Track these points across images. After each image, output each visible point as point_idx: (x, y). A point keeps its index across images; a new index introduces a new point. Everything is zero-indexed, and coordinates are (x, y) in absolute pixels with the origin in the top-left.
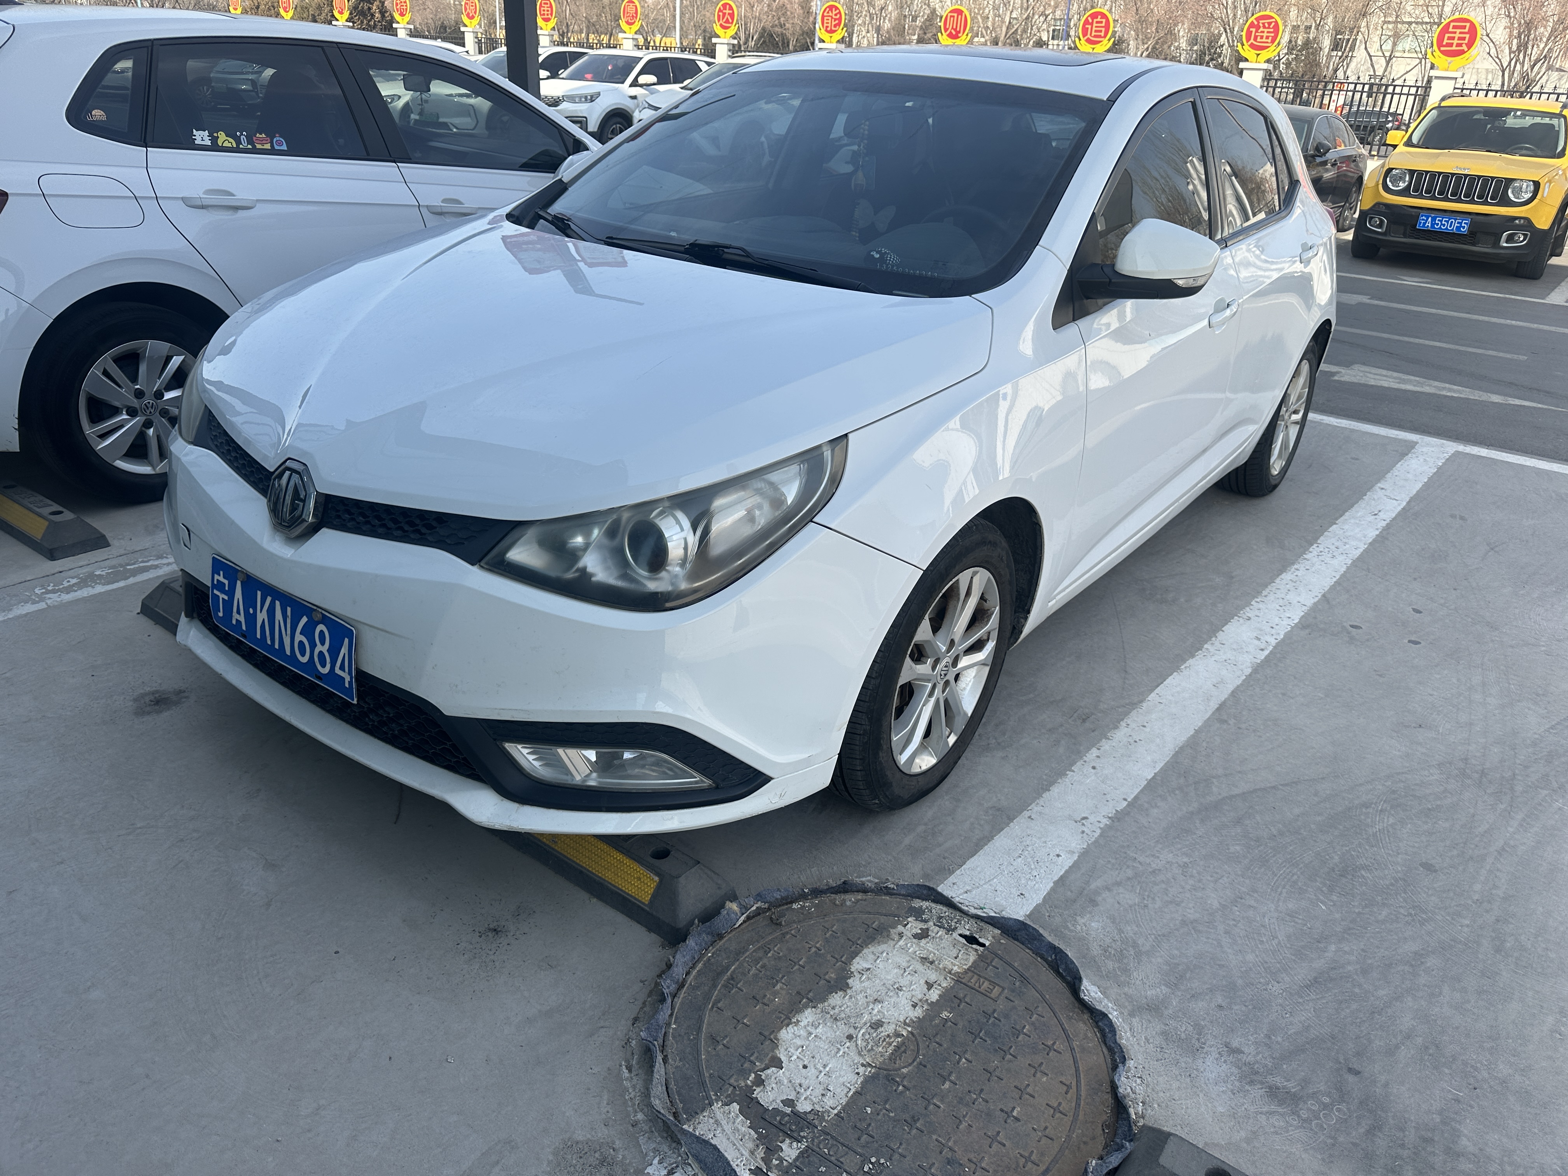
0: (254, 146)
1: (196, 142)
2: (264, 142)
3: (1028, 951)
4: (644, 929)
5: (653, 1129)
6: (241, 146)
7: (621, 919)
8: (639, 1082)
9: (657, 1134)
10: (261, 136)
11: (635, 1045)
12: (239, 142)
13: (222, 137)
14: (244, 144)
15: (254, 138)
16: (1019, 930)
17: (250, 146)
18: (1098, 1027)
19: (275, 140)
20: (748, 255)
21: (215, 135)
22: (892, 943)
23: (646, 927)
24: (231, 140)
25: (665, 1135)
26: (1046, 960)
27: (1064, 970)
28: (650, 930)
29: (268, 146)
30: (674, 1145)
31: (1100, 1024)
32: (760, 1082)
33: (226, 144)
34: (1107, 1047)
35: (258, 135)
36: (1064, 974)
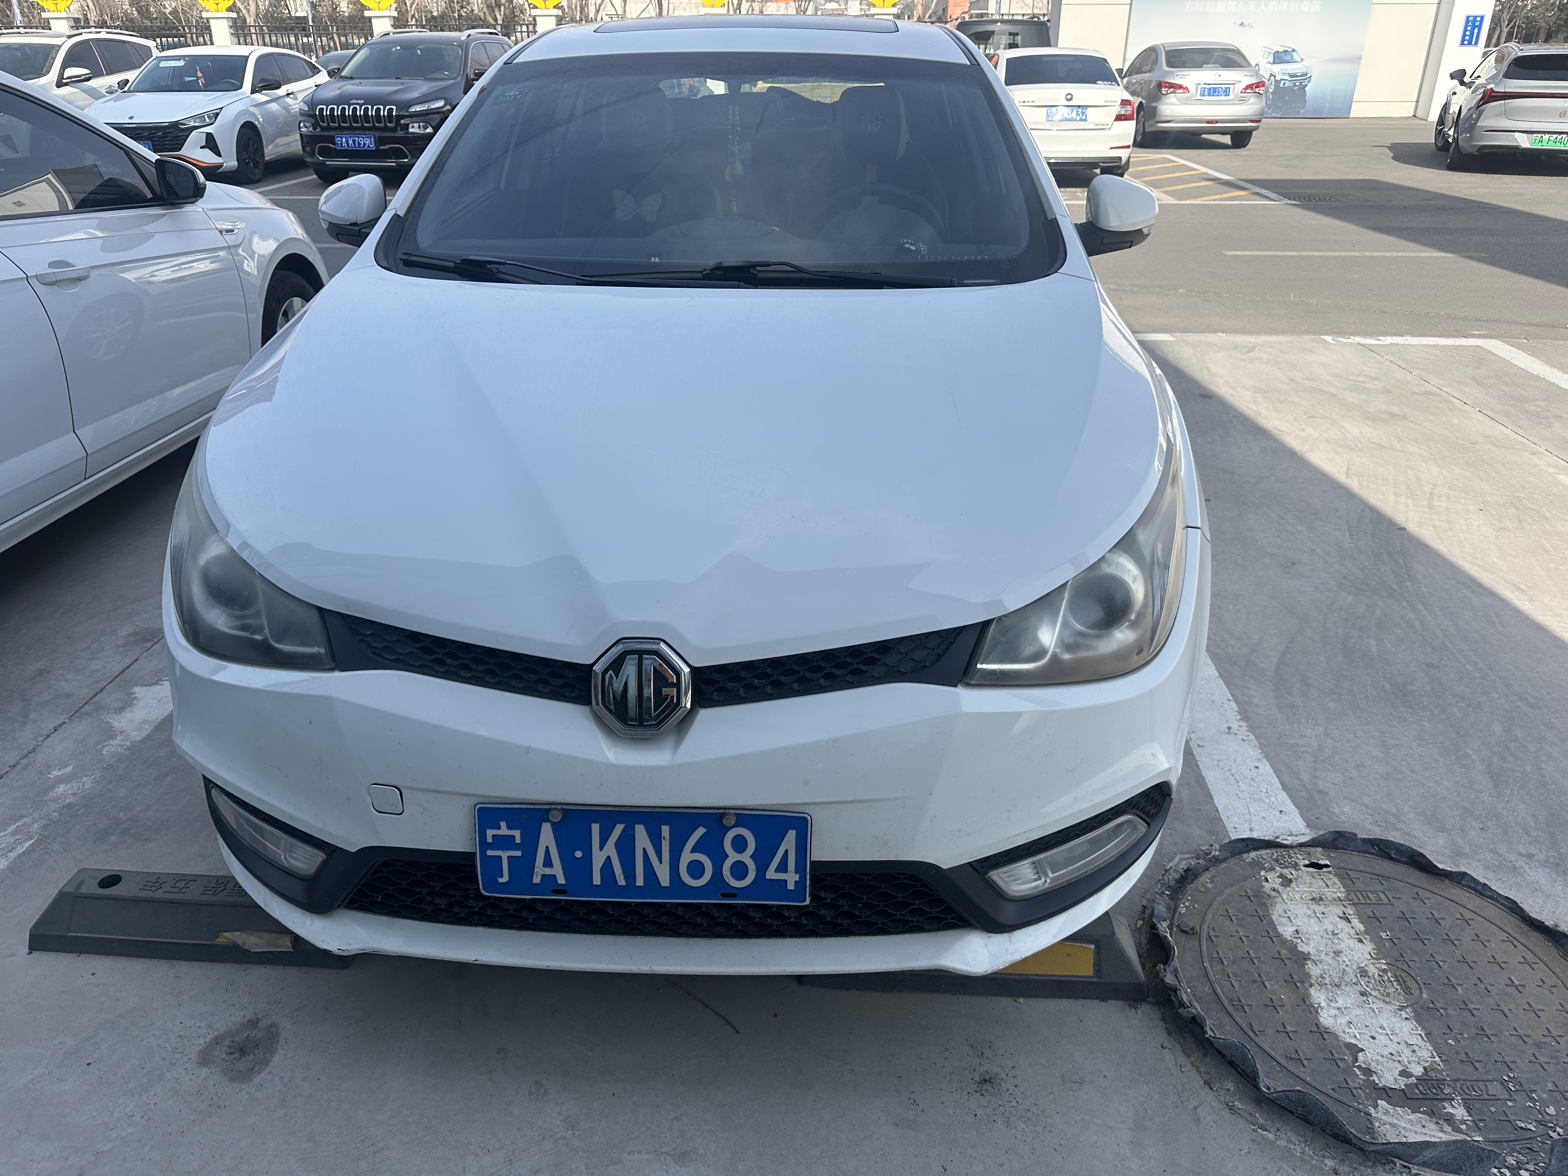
3: (1354, 853)
4: (1097, 1002)
5: (1355, 1166)
7: (1066, 1004)
8: (1289, 1135)
9: (1363, 1168)
11: (1242, 1104)
16: (1334, 840)
18: (1464, 885)
20: (799, 270)
22: (1279, 900)
23: (1097, 998)
25: (1370, 1164)
26: (1372, 854)
27: (1396, 854)
28: (1103, 999)
30: (1387, 1167)
31: (1463, 882)
32: (1368, 1072)
34: (1487, 897)
36: (1398, 857)
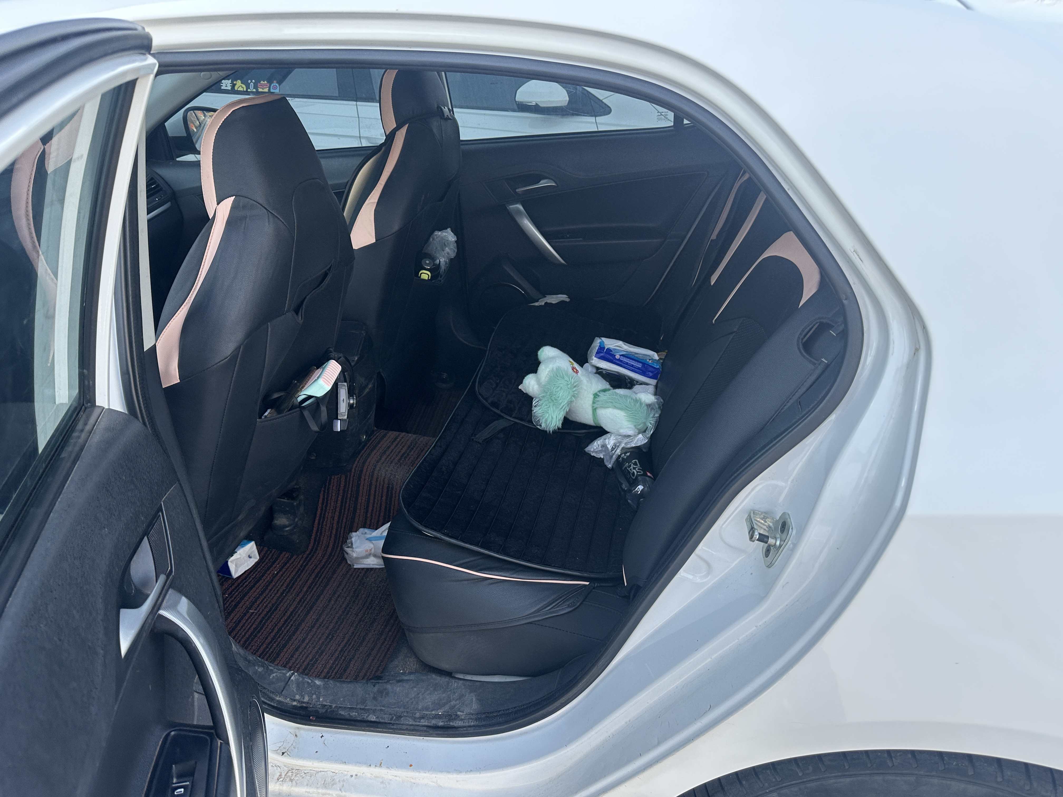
0: (257, 90)
1: (222, 88)
2: (265, 87)
6: (249, 90)
10: (264, 83)
12: (248, 87)
13: (239, 83)
14: (252, 89)
15: (259, 84)
17: (254, 90)
19: (272, 85)
21: (235, 82)
24: (244, 86)
29: (266, 90)
33: (240, 89)
35: (262, 82)
